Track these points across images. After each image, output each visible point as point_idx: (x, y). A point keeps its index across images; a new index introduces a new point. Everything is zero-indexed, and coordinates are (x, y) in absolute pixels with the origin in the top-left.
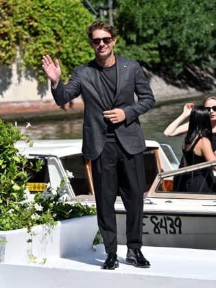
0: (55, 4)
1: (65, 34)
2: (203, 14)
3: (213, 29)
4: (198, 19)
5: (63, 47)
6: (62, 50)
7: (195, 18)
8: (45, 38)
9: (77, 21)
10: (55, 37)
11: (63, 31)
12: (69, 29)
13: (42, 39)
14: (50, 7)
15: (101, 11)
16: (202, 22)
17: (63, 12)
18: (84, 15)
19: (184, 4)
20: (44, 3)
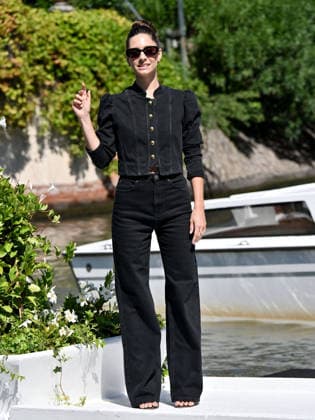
0: (95, 30)
1: (112, 77)
10: (95, 82)
11: (108, 72)
12: (117, 70)
13: (76, 86)
14: (87, 35)
15: (168, 41)
17: (108, 42)
19: (300, 28)
20: (78, 28)
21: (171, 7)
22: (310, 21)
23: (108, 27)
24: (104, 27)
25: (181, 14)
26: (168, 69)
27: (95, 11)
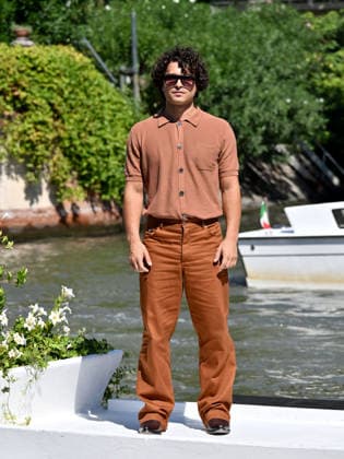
0: (53, 65)
1: (68, 109)
2: (275, 84)
3: (289, 107)
4: (267, 92)
5: (65, 130)
6: (63, 134)
7: (263, 90)
8: (37, 115)
9: (85, 90)
10: (51, 113)
11: (64, 104)
12: (73, 103)
13: (33, 117)
14: (46, 69)
15: (122, 77)
16: (273, 97)
17: (65, 76)
18: (96, 83)
19: (247, 69)
20: (37, 62)
21: (126, 45)
22: (256, 63)
23: (65, 62)
24: (61, 62)
25: (135, 52)
26: (121, 103)
27: (54, 46)
